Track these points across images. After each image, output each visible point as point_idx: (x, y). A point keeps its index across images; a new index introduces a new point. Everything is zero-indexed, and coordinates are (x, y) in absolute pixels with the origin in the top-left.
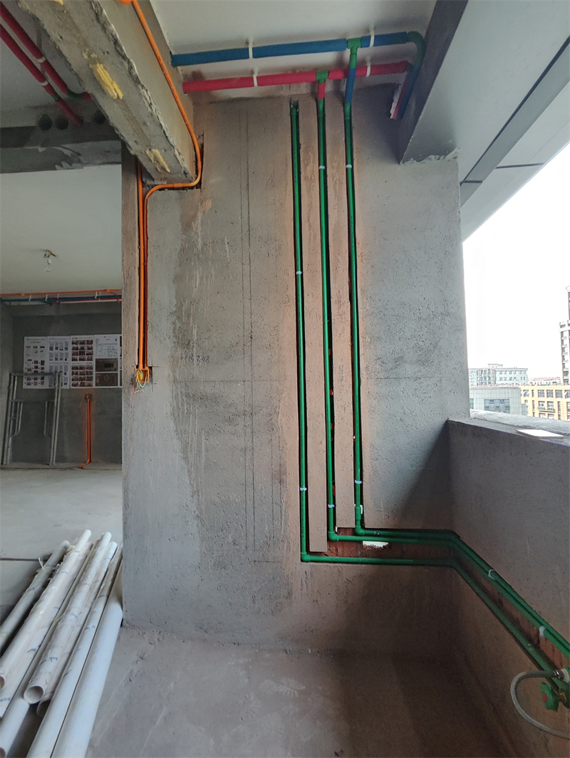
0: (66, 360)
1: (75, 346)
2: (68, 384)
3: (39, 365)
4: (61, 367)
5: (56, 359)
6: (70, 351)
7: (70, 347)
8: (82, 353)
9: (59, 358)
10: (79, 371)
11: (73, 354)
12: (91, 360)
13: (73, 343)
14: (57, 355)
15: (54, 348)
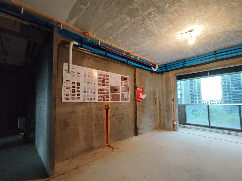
15: (87, 76)
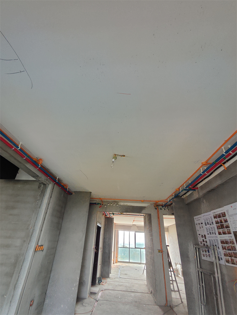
0: (215, 233)
1: (216, 219)
2: (223, 259)
3: (204, 238)
4: (215, 240)
5: (210, 233)
6: (215, 225)
7: (214, 220)
8: (222, 227)
9: (211, 232)
10: (225, 245)
11: (218, 228)
12: (230, 233)
13: (215, 217)
14: (209, 229)
